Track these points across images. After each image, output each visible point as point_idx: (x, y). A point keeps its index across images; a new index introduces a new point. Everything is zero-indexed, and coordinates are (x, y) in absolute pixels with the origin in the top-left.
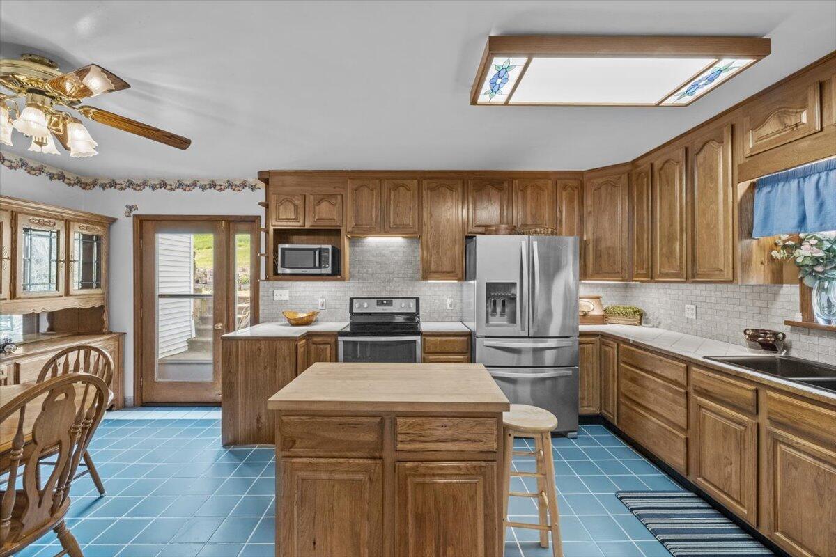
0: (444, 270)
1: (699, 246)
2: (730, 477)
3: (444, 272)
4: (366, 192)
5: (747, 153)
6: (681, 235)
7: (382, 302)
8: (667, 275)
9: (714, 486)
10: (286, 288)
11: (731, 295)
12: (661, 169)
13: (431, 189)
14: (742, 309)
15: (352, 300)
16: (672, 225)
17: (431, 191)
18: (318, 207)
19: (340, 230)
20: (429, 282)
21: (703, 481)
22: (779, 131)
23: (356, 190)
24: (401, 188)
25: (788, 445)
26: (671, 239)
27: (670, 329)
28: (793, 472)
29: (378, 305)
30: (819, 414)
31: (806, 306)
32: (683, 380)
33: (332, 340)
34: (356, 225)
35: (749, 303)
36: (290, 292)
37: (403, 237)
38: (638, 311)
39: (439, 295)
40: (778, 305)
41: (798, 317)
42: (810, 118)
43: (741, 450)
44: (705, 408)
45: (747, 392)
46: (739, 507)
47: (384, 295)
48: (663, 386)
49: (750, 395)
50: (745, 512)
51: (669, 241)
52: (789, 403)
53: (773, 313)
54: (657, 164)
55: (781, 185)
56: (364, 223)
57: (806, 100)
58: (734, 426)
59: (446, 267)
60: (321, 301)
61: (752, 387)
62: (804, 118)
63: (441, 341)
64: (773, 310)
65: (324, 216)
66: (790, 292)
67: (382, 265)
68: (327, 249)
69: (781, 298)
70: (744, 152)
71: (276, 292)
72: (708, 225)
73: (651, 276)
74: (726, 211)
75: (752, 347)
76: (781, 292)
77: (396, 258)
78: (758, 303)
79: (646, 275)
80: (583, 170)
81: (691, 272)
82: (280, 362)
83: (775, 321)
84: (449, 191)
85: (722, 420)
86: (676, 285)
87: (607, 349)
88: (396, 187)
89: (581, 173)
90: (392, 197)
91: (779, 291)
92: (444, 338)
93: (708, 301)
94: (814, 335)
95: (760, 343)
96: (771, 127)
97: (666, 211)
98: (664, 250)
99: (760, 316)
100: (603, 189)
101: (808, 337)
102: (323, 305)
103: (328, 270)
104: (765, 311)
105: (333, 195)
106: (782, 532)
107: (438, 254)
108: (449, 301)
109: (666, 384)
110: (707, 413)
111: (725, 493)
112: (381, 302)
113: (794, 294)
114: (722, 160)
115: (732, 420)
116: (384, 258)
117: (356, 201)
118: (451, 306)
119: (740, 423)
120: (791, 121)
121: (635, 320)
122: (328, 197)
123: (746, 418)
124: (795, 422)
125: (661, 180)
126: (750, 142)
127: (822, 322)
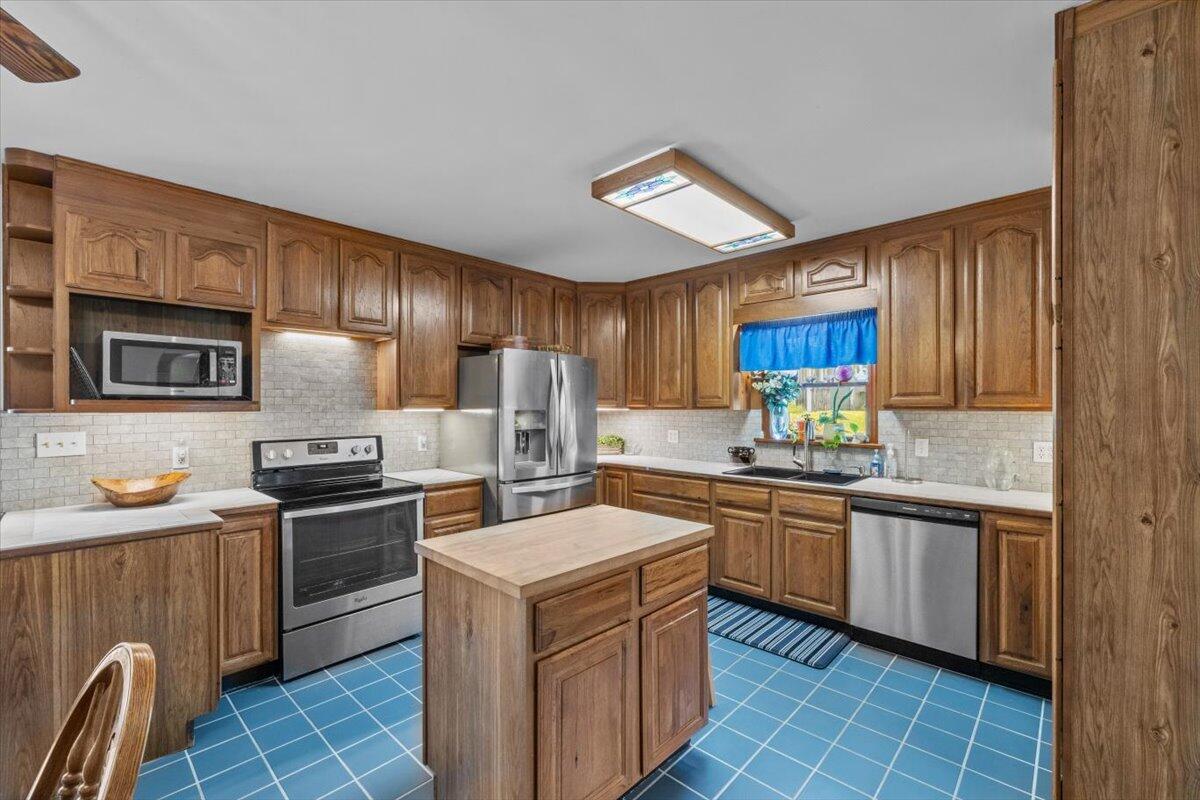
0: (432, 393)
1: (700, 375)
2: (749, 568)
3: (431, 397)
4: (304, 253)
5: (742, 301)
6: (682, 364)
7: (319, 446)
8: (667, 401)
9: (735, 579)
10: (79, 428)
11: (710, 420)
12: (661, 298)
13: (415, 271)
14: (719, 431)
15: (256, 447)
16: (673, 353)
17: (412, 273)
18: (199, 265)
19: (250, 315)
20: (405, 410)
21: (726, 580)
22: (767, 290)
23: (285, 247)
24: (368, 260)
25: (793, 527)
26: (672, 368)
27: (651, 454)
28: (798, 546)
29: (310, 452)
30: (813, 499)
31: (766, 426)
32: (705, 496)
33: (266, 521)
34: (284, 310)
36: (91, 436)
37: (353, 338)
38: (620, 439)
39: (406, 431)
40: (746, 426)
41: (761, 435)
42: (787, 285)
43: (758, 541)
44: (728, 517)
45: (762, 495)
46: (756, 589)
47: (316, 433)
48: (686, 506)
49: (766, 496)
50: (762, 590)
51: (669, 370)
52: (794, 496)
53: (742, 433)
54: (657, 292)
55: (760, 331)
56: (301, 307)
57: (785, 271)
58: (753, 524)
59: (435, 389)
60: (177, 452)
61: (767, 490)
62: (783, 284)
63: (448, 497)
64: (744, 431)
65: (214, 282)
66: (756, 415)
67: (313, 383)
68: (233, 349)
69: (749, 421)
70: (739, 300)
71: (41, 438)
72: (709, 357)
73: (648, 402)
74: (724, 347)
75: (737, 462)
77: (338, 372)
78: (731, 425)
79: (645, 402)
80: (578, 281)
81: (694, 400)
82: (177, 580)
83: (745, 439)
84: (437, 279)
85: (743, 523)
86: (673, 412)
87: (615, 480)
88: (359, 257)
89: (575, 284)
90: (352, 271)
91: (748, 415)
92: (451, 492)
93: (690, 425)
94: (771, 448)
95: (741, 457)
96: (761, 285)
97: (666, 338)
98: (665, 378)
99: (735, 436)
100: (598, 305)
101: (767, 450)
102: (182, 460)
103: (236, 390)
104: (737, 431)
105: (240, 248)
106: (790, 594)
107: (424, 370)
108: (421, 439)
109: (689, 503)
110: (729, 520)
111: (744, 582)
112: (316, 447)
113: (758, 417)
114: (722, 302)
115: (752, 521)
116: (317, 370)
117: (284, 265)
118: (423, 445)
119: (757, 521)
120: (775, 284)
121: (617, 449)
122: (226, 248)
123: (763, 516)
125: (661, 309)
126: (745, 293)
127: (777, 437)
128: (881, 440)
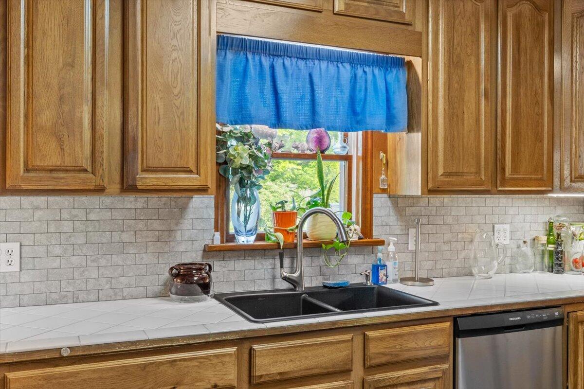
14: (126, 237)
31: (221, 222)
35: (141, 225)
40: (186, 224)
53: (178, 238)
64: (179, 234)
69: (190, 214)
76: (191, 205)
78: (156, 225)
91: (187, 204)
93: (52, 230)
94: (230, 258)
99: (159, 244)
101: (223, 263)
104: (167, 235)
113: (207, 207)
124: (397, 355)
127: (244, 240)
128: (377, 233)
